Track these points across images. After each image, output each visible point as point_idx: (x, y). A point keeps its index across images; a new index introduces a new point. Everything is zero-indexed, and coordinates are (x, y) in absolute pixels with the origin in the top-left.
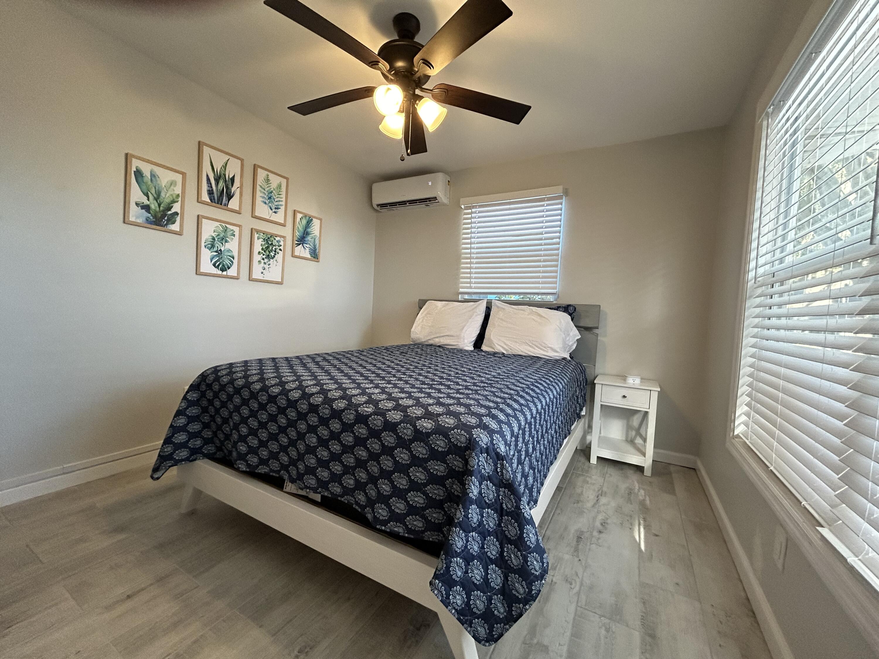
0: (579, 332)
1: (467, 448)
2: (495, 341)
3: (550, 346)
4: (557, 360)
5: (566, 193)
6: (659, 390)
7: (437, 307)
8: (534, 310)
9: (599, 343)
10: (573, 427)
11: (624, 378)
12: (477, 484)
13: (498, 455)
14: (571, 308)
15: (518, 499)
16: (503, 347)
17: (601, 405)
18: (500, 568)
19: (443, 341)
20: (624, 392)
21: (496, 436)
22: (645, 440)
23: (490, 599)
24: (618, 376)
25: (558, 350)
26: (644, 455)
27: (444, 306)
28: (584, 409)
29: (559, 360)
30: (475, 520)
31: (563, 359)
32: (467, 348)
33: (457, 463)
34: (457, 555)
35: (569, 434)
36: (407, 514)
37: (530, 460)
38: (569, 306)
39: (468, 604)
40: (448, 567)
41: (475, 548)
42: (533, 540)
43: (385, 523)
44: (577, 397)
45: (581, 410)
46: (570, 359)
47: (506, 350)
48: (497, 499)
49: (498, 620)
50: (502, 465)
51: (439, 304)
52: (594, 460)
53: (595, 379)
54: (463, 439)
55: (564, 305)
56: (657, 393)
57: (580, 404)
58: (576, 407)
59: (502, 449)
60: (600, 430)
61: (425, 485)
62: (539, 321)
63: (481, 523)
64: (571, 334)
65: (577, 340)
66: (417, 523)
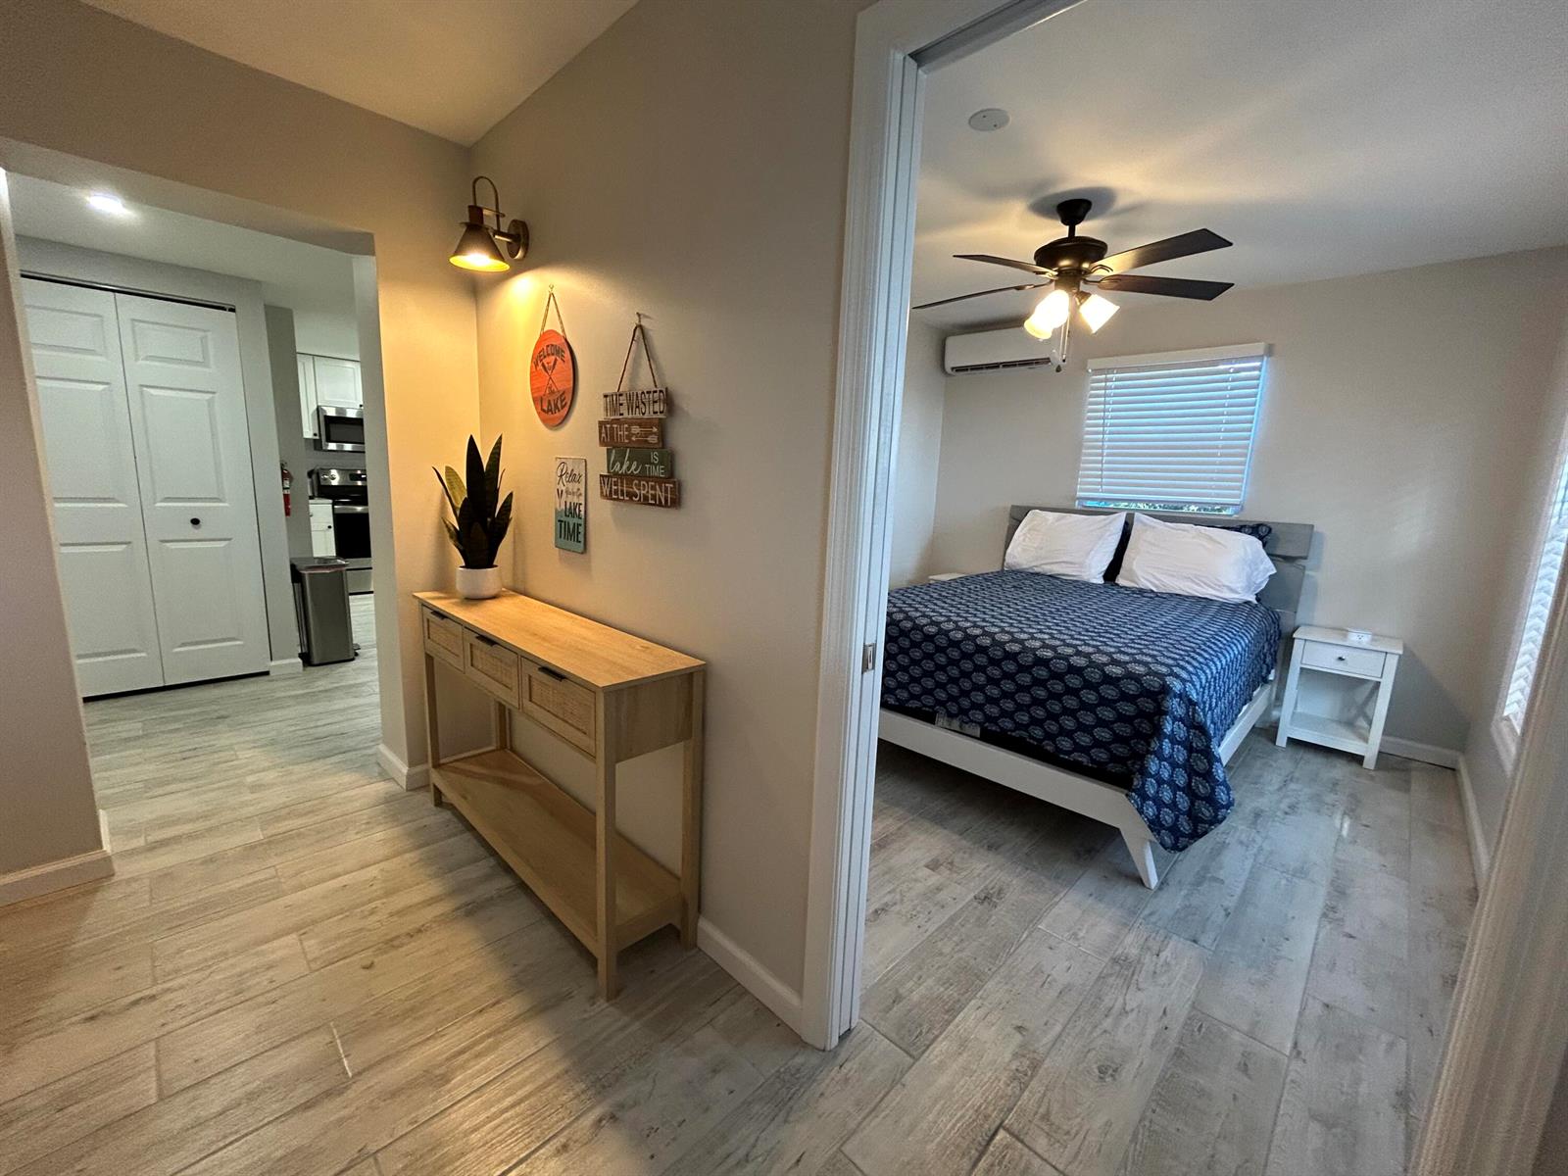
0: (1274, 564)
1: (1160, 693)
2: (1139, 573)
3: (1227, 584)
4: (1237, 605)
5: (1270, 351)
6: (1401, 652)
7: (1047, 520)
8: (1203, 531)
9: (1306, 583)
10: (1255, 693)
11: (1343, 631)
12: (1171, 722)
13: (1190, 701)
14: (1264, 529)
15: (1209, 739)
16: (1151, 582)
17: (1301, 669)
18: (1187, 795)
19: (1056, 569)
20: (1341, 652)
21: (1188, 684)
22: (1370, 723)
23: (1177, 817)
24: (1334, 629)
25: (1239, 590)
26: (1366, 740)
27: (1058, 520)
28: (1273, 671)
29: (1240, 604)
30: (1167, 752)
31: (1246, 603)
32: (1094, 581)
33: (1148, 705)
34: (1152, 776)
35: (1251, 700)
36: (1092, 747)
37: (1212, 715)
38: (1260, 525)
39: (1158, 817)
40: (1143, 784)
41: (1166, 775)
42: (1222, 775)
43: (1068, 753)
44: (1265, 656)
45: (1269, 672)
46: (1256, 602)
47: (1156, 586)
48: (1187, 738)
49: (1183, 835)
50: (1194, 709)
51: (1051, 516)
52: (1281, 741)
53: (1294, 632)
54: (1157, 685)
55: (1251, 524)
56: (1397, 657)
57: (1267, 665)
58: (1261, 668)
59: (1194, 696)
60: (1296, 703)
61: (1113, 723)
62: (1209, 546)
63: (1171, 756)
64: (1262, 567)
65: (1270, 576)
66: (1102, 755)
